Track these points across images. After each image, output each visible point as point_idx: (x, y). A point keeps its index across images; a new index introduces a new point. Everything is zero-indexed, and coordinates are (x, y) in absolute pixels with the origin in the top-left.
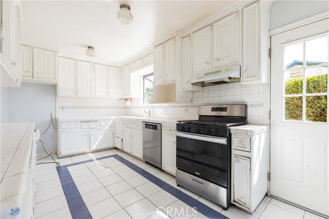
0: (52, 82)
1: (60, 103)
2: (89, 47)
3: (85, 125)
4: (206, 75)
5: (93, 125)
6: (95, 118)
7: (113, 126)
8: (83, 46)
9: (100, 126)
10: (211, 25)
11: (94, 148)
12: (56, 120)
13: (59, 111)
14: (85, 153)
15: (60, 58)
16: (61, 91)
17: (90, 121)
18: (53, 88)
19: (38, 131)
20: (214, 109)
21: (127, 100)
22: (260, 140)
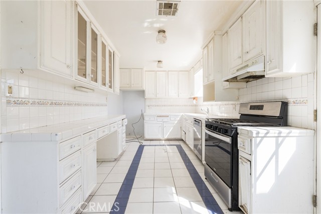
0: (141, 89)
1: (148, 103)
2: (159, 61)
3: (160, 119)
4: (238, 70)
5: (165, 119)
7: (180, 121)
8: (156, 61)
9: (171, 120)
10: (242, 16)
11: (166, 137)
13: (147, 109)
14: (160, 140)
15: (145, 72)
16: (147, 95)
17: (163, 116)
18: (142, 93)
20: (252, 108)
21: (194, 98)
22: (278, 145)
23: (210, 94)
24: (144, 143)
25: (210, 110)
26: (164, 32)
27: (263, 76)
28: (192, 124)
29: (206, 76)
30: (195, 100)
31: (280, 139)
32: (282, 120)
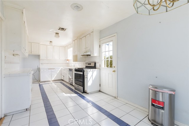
1: (41, 62)
3: (50, 70)
5: (53, 70)
6: (54, 68)
7: (61, 71)
8: (49, 41)
9: (56, 71)
10: (85, 36)
11: (53, 79)
12: (40, 68)
13: (41, 65)
15: (41, 45)
16: (41, 58)
18: (38, 56)
19: (33, 71)
20: (89, 64)
21: (67, 60)
22: (93, 73)
23: (76, 59)
24: (41, 83)
25: (75, 65)
26: (58, 34)
27: (90, 55)
28: (68, 71)
29: (74, 51)
30: (68, 61)
31: (93, 72)
32: (94, 67)
